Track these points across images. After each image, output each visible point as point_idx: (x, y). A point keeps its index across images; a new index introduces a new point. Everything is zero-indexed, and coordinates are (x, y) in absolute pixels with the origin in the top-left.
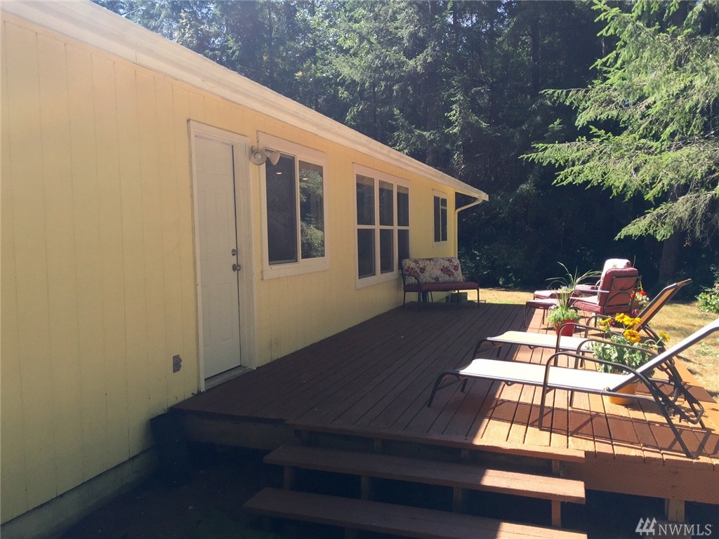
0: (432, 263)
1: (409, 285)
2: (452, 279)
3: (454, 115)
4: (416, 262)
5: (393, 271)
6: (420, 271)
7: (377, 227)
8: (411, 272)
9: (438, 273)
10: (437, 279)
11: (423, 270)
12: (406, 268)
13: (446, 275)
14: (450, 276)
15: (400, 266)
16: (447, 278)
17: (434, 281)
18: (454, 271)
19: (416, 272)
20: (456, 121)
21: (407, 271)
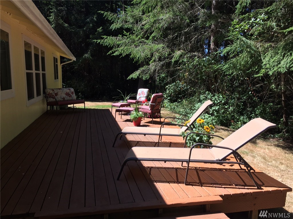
0: (61, 91)
1: (50, 102)
2: (71, 98)
3: (52, 18)
4: (53, 90)
5: (41, 95)
6: (55, 95)
7: (34, 71)
8: (50, 95)
9: (64, 95)
10: (64, 98)
11: (56, 94)
12: (48, 93)
13: (68, 97)
14: (70, 97)
15: (44, 92)
16: (68, 98)
17: (62, 100)
18: (72, 94)
19: (53, 95)
20: (53, 21)
21: (48, 95)
